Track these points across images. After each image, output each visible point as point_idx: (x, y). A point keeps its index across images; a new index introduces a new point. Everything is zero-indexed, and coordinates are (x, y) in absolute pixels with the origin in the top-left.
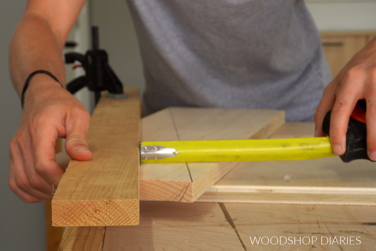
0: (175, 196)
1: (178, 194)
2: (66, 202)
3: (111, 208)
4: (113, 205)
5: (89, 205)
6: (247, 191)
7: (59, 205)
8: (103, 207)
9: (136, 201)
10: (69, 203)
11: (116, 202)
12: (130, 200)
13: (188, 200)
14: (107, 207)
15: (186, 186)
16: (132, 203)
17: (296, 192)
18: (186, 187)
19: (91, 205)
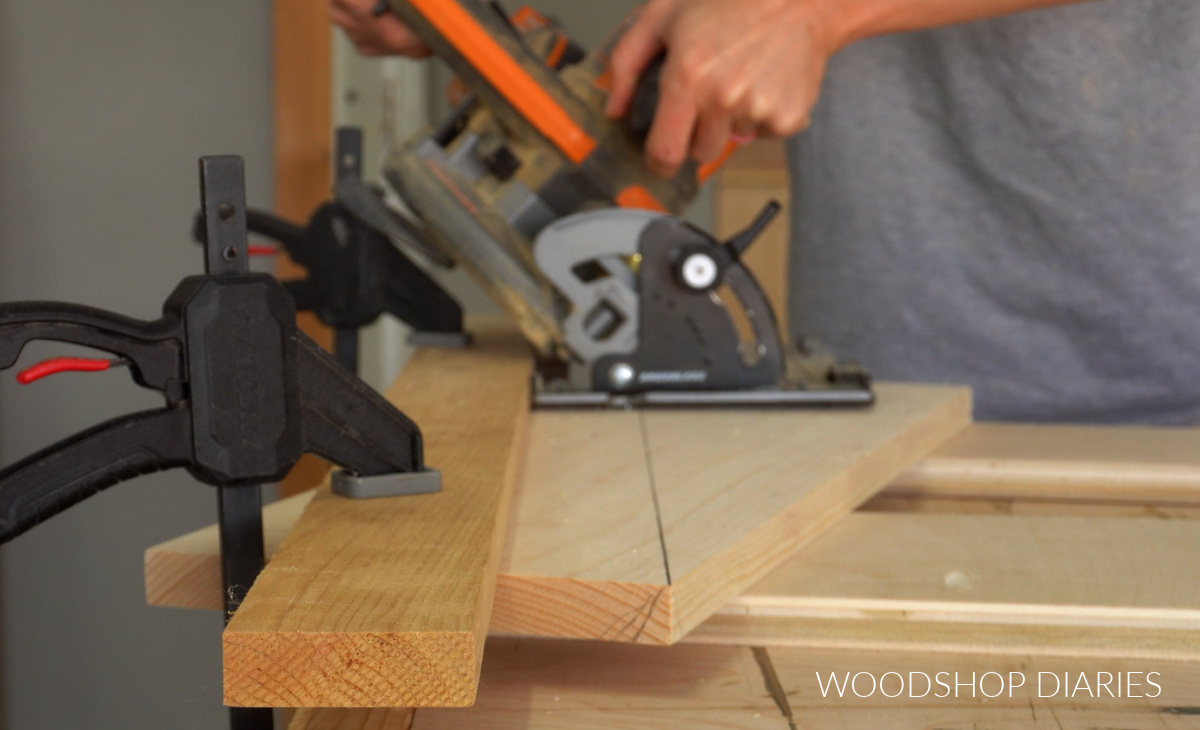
0: (619, 626)
1: (628, 619)
2: (264, 637)
3: (392, 654)
4: (400, 646)
5: (332, 647)
6: (836, 615)
7: (246, 644)
8: (371, 652)
9: (465, 636)
10: (274, 638)
11: (408, 638)
12: (448, 633)
13: (658, 637)
14: (383, 651)
15: (650, 596)
16: (454, 642)
17: (977, 619)
18: (651, 600)
19: (336, 646)
